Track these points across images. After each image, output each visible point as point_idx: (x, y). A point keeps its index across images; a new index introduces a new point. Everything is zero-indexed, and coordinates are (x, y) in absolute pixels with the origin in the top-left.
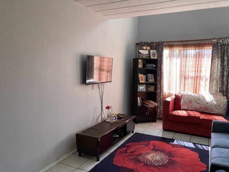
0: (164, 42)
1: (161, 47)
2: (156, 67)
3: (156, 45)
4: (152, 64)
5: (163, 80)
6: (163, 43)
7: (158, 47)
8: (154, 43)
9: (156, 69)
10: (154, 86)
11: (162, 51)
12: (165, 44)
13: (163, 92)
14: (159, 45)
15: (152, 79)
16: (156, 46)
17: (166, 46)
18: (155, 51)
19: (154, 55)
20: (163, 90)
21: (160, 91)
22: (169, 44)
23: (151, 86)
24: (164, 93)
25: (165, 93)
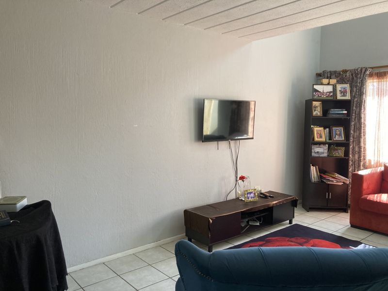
0: (366, 69)
1: (360, 78)
2: (348, 114)
3: (352, 75)
4: (340, 110)
5: (365, 138)
6: (363, 70)
7: (355, 78)
8: (348, 71)
9: (348, 118)
10: (343, 149)
11: (363, 83)
12: (368, 73)
13: (364, 159)
14: (356, 75)
15: (340, 135)
16: (351, 77)
17: (371, 75)
19: (344, 93)
20: (364, 156)
21: (359, 157)
22: (377, 71)
23: (339, 148)
24: (368, 162)
25: (370, 161)
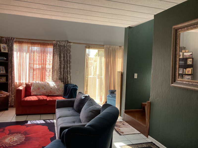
0: (14, 38)
1: (11, 42)
2: (7, 60)
3: (6, 40)
4: (3, 57)
5: (14, 72)
6: (12, 39)
7: (8, 42)
8: (4, 37)
9: (7, 62)
10: (5, 78)
11: (12, 46)
12: (15, 40)
13: (14, 82)
14: (9, 40)
15: (3, 70)
16: (6, 41)
17: (16, 42)
18: (5, 45)
19: (4, 49)
20: (14, 81)
21: (12, 81)
22: (18, 40)
23: (2, 77)
24: (15, 83)
25: (16, 83)
